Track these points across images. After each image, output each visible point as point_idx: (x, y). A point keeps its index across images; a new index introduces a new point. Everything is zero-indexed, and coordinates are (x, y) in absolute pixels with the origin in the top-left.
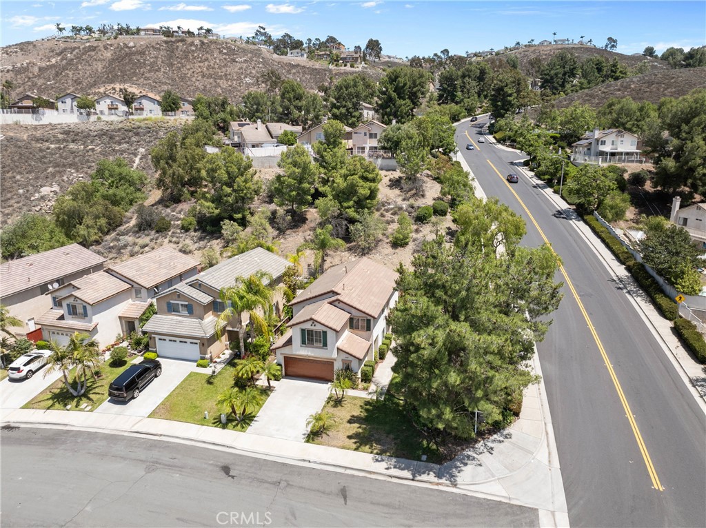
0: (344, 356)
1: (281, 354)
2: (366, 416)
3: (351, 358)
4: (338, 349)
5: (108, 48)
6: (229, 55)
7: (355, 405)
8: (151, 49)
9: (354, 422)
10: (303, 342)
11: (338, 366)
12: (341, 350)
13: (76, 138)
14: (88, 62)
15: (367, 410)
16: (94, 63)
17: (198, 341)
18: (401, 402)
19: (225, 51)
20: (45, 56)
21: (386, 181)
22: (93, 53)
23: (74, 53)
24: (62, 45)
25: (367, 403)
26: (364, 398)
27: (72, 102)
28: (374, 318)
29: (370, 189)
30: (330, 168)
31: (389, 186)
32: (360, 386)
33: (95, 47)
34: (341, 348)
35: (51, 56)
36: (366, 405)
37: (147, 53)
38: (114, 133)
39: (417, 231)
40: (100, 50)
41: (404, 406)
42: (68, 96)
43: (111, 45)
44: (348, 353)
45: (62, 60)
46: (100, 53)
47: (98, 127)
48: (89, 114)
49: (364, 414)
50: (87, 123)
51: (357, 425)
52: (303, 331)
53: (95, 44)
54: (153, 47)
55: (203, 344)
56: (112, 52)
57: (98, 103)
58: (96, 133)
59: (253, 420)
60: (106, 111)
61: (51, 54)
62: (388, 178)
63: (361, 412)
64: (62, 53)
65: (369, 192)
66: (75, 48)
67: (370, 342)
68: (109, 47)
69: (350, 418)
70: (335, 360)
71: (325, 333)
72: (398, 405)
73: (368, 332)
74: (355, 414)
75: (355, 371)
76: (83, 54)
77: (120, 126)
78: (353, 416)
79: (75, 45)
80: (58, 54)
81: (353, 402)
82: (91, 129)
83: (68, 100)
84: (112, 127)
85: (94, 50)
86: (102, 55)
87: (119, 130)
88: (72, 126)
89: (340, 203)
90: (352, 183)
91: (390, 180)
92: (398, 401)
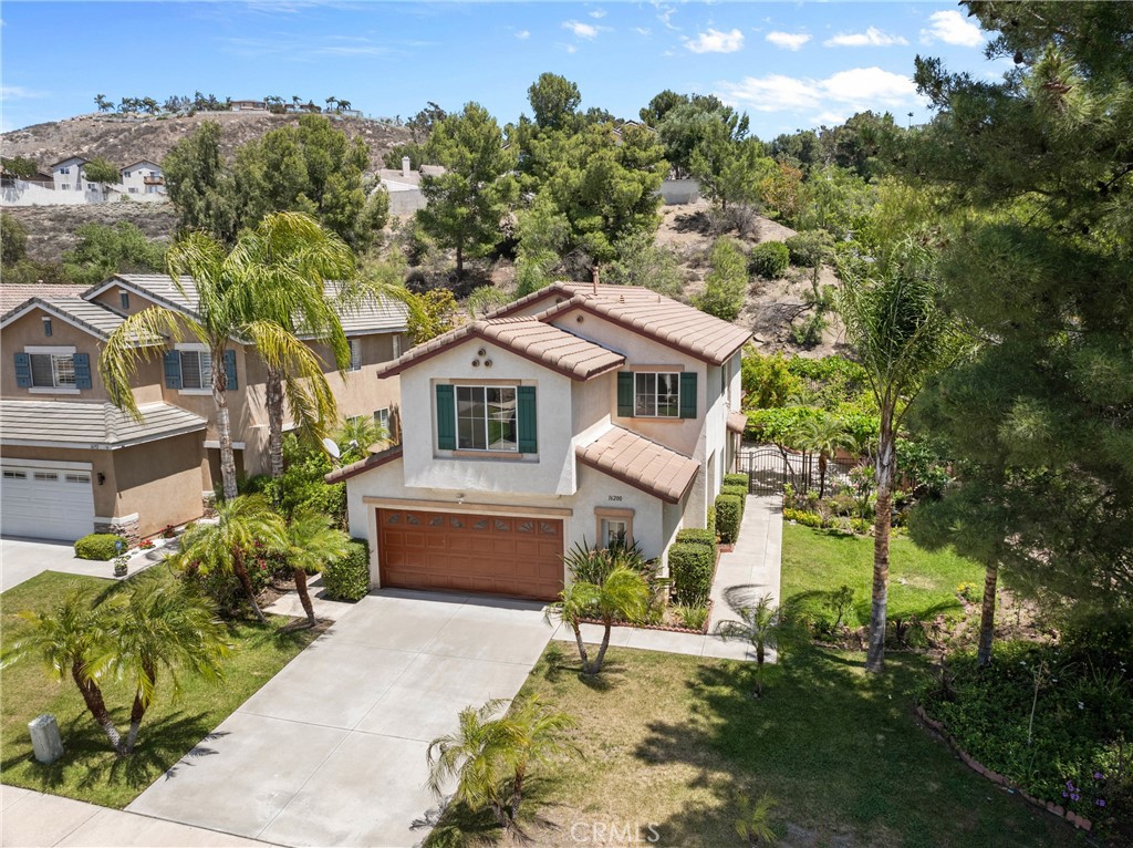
0: (604, 491)
1: (367, 499)
2: (722, 729)
3: (632, 498)
4: (582, 460)
5: (176, 129)
6: (375, 138)
7: (658, 682)
8: (248, 129)
9: (670, 757)
10: (445, 441)
11: (579, 533)
12: (595, 465)
13: (75, 226)
14: (141, 149)
15: (716, 703)
16: (151, 150)
17: (85, 468)
18: (859, 671)
19: (368, 132)
20: (72, 143)
21: (669, 220)
22: (150, 136)
23: (121, 136)
24: (102, 127)
25: (713, 674)
26: (693, 658)
27: (80, 171)
28: (710, 362)
29: (643, 182)
30: (545, 173)
31: (675, 229)
32: (667, 616)
33: (156, 129)
34: (592, 454)
35: (83, 143)
36: (709, 682)
37: (240, 134)
38: (148, 220)
39: (754, 292)
40: (163, 132)
41: (875, 685)
42: (73, 161)
43: (182, 125)
44: (620, 476)
45: (99, 146)
46: (162, 136)
47: (121, 211)
48: (107, 191)
49: (708, 722)
50: (103, 204)
51: (684, 772)
52: (443, 392)
53: (158, 124)
54: (250, 126)
55: (102, 478)
56: (183, 135)
57: (128, 174)
58: (112, 220)
59: (188, 749)
60: (142, 187)
61: (83, 139)
62: (672, 216)
63: (694, 709)
64: (100, 138)
65: (641, 187)
66: (123, 131)
67: (695, 462)
68: (178, 127)
69: (647, 734)
70: (571, 512)
71: (528, 395)
72: (847, 682)
73: (688, 422)
74: (670, 720)
75: (647, 554)
76: (135, 138)
77: (162, 209)
78: (658, 727)
79: (124, 126)
80: (94, 140)
81: (651, 674)
82: (108, 213)
83: (73, 169)
84: (147, 211)
85: (152, 132)
86: (165, 139)
87: (159, 215)
88: (74, 209)
89: (571, 220)
90: (598, 169)
91: (677, 219)
92: (842, 668)
